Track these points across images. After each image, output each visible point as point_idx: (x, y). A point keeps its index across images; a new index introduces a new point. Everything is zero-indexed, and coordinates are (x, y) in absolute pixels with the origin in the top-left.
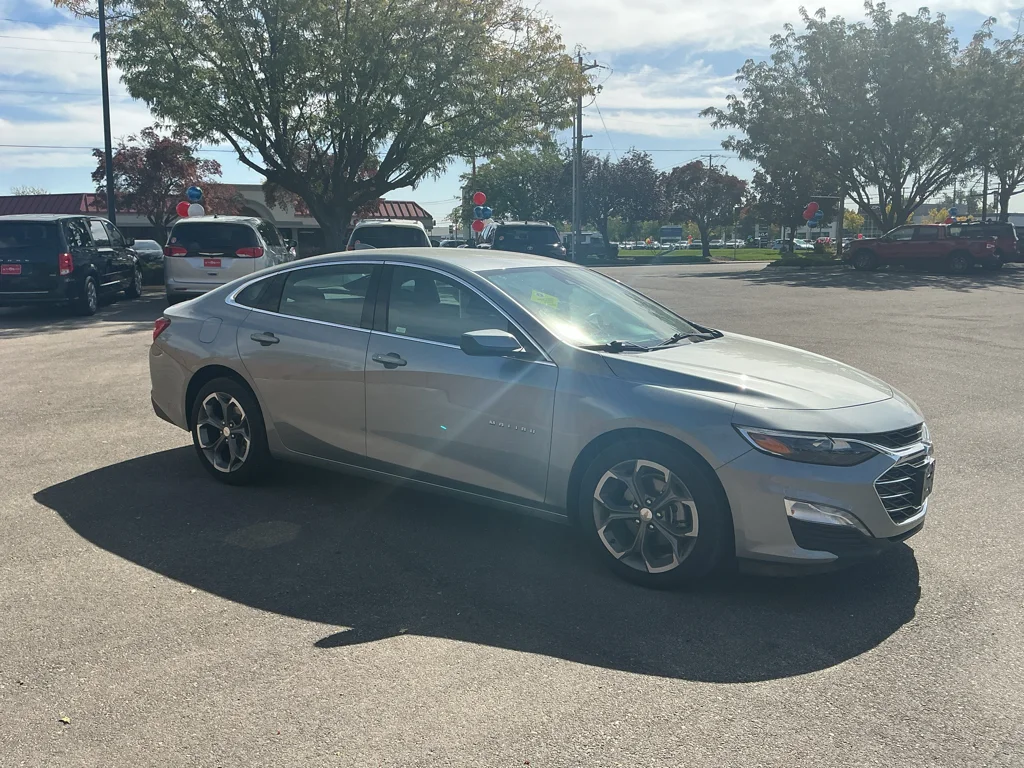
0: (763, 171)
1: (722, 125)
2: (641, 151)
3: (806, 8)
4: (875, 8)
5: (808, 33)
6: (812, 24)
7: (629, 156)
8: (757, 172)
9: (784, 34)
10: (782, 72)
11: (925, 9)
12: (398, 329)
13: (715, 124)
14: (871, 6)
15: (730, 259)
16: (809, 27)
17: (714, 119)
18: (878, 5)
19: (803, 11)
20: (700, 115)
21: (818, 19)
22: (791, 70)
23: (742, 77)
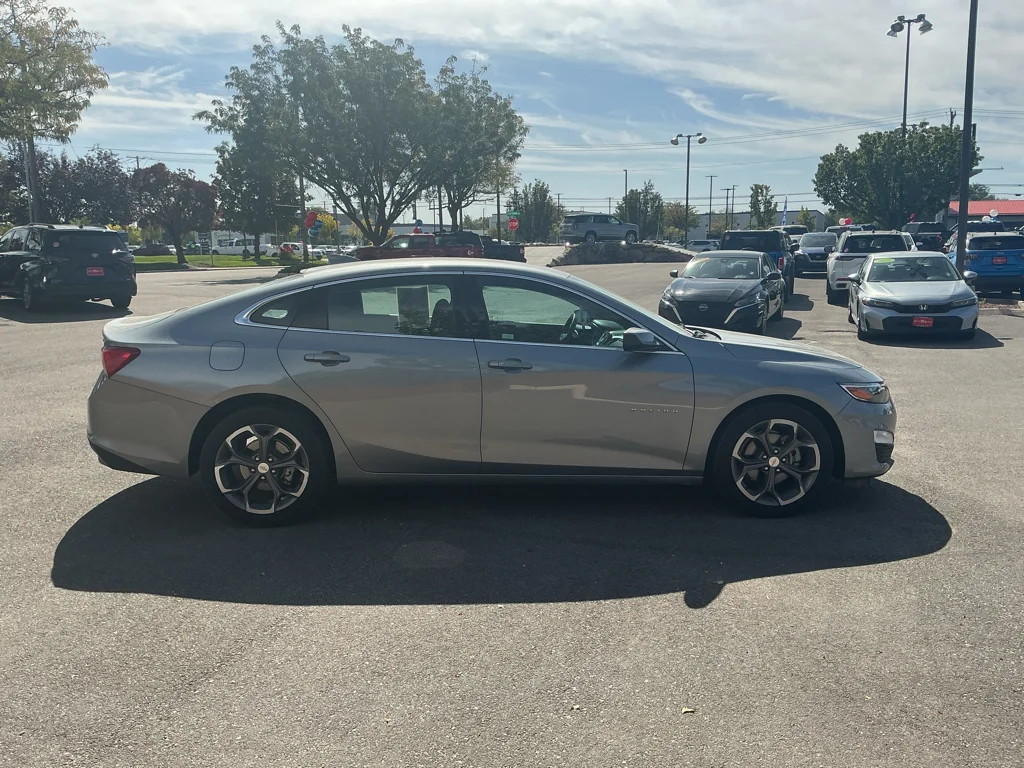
0: (220, 177)
1: (217, 130)
2: (106, 149)
3: (282, 22)
4: (352, 33)
5: (286, 47)
6: (289, 40)
7: (94, 155)
8: (216, 178)
9: (263, 45)
10: (265, 83)
11: (400, 41)
12: (504, 336)
13: (209, 128)
14: (349, 30)
15: (208, 266)
16: (288, 42)
17: (209, 123)
18: (355, 30)
19: (280, 26)
20: (194, 118)
21: (293, 34)
22: (273, 81)
23: (232, 84)
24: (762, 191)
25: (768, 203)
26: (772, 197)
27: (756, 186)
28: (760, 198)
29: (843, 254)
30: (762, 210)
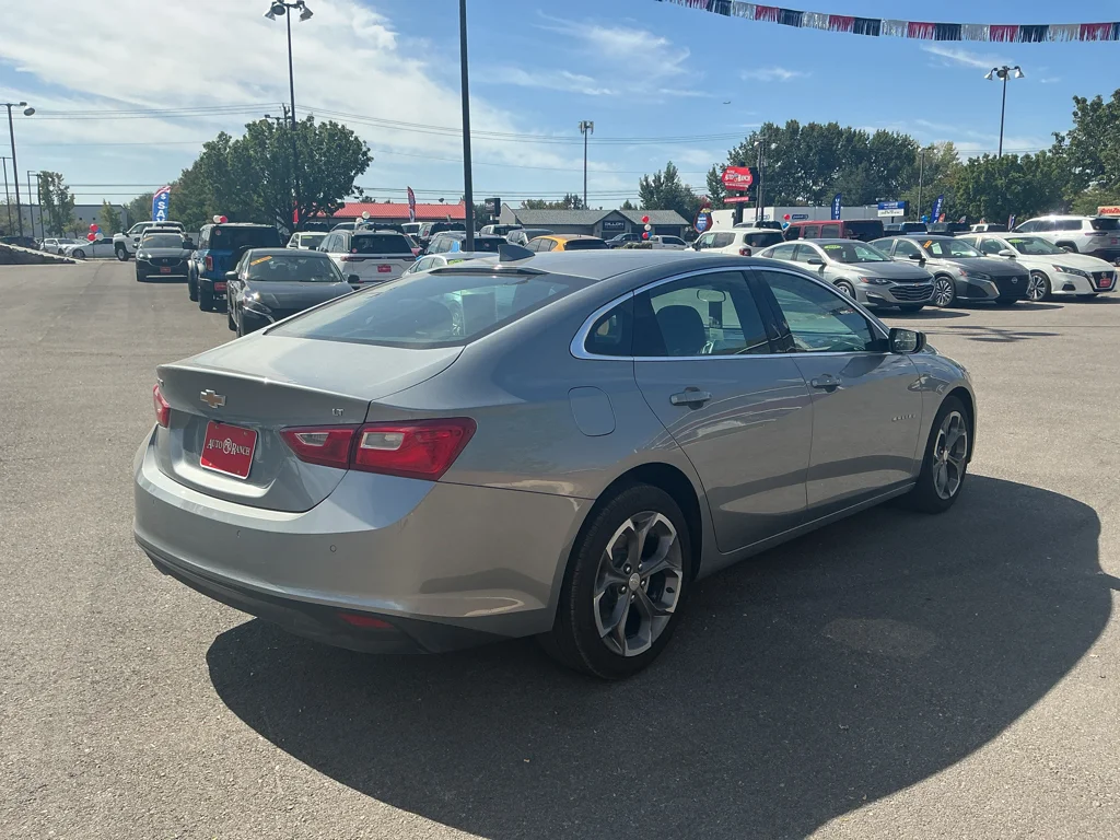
24: (53, 180)
25: (63, 195)
26: (67, 188)
27: (44, 172)
28: (51, 188)
29: (352, 255)
30: (56, 203)
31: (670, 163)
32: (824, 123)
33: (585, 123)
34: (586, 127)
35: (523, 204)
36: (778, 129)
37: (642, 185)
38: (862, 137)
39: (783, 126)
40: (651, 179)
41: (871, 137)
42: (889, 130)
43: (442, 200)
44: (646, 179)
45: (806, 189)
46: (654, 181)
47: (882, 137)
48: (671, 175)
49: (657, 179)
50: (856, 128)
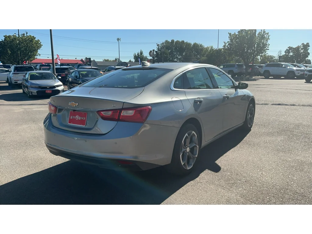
31: (141, 50)
32: (180, 40)
33: (119, 39)
34: (119, 40)
35: (103, 60)
36: (169, 42)
37: (134, 56)
38: (190, 44)
39: (170, 41)
40: (136, 54)
41: (193, 44)
42: (197, 43)
43: (76, 58)
44: (135, 54)
45: (177, 58)
46: (137, 55)
47: (195, 45)
48: (141, 53)
49: (138, 54)
50: (189, 42)
